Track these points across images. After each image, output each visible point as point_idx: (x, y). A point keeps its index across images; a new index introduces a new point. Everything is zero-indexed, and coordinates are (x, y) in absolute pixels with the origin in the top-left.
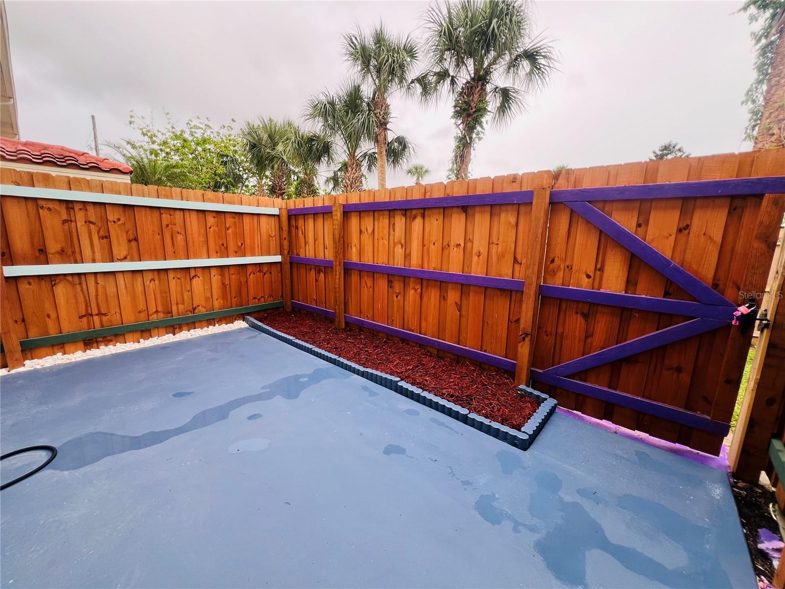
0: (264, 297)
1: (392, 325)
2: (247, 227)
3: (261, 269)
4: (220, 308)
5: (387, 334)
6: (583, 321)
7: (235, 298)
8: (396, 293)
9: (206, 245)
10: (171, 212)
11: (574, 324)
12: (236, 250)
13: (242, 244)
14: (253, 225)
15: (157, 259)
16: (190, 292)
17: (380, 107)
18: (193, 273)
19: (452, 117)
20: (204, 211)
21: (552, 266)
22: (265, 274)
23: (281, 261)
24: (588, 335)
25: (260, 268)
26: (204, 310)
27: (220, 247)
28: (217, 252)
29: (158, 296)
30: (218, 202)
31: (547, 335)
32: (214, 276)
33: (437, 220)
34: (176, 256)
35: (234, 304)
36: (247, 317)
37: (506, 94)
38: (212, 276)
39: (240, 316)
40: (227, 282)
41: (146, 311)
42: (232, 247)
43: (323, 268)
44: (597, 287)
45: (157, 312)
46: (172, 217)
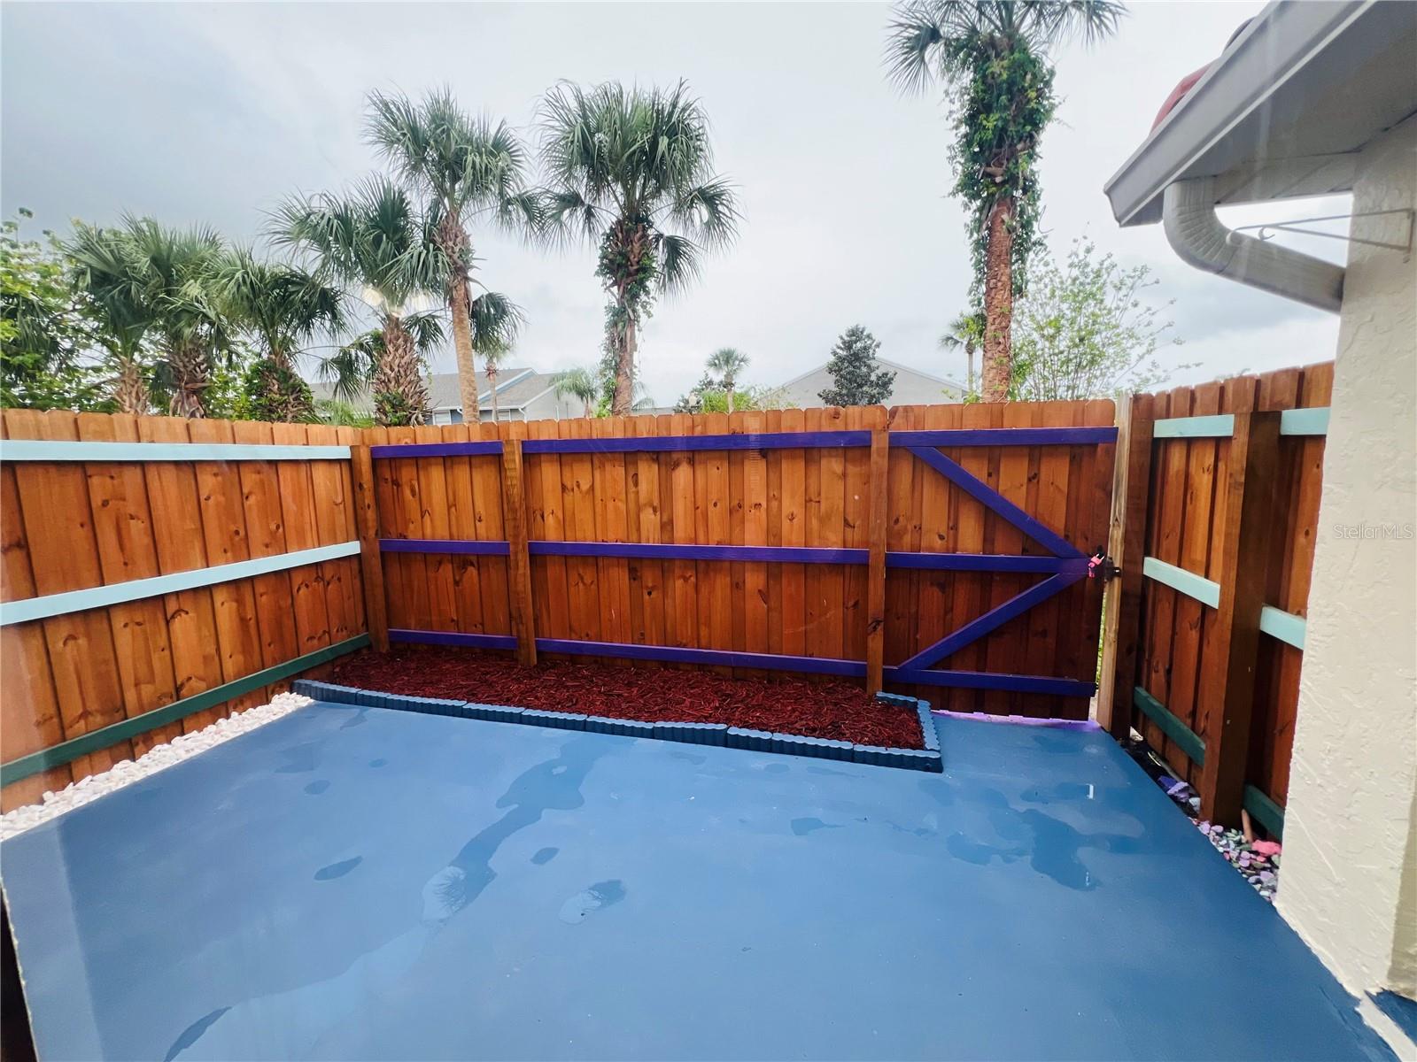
0: (329, 633)
1: (642, 639)
2: (287, 491)
3: (320, 575)
4: (238, 675)
5: (633, 659)
6: (940, 594)
7: (269, 645)
8: (647, 587)
9: (200, 538)
10: (114, 471)
11: (931, 598)
12: (267, 541)
13: (278, 527)
14: (299, 483)
15: (80, 586)
16: (167, 652)
17: (453, 237)
18: (172, 606)
19: (597, 273)
20: (193, 464)
21: (896, 527)
22: (328, 584)
23: (359, 552)
24: (949, 610)
25: (317, 573)
26: (203, 685)
27: (232, 540)
28: (225, 551)
29: (88, 674)
30: (221, 440)
31: (898, 618)
32: (223, 604)
33: (718, 468)
34: (129, 571)
35: (268, 658)
36: (297, 681)
37: (675, 248)
38: (218, 605)
39: (283, 683)
40: (250, 614)
41: (55, 720)
42: (257, 535)
43: (474, 559)
44: (951, 550)
45: (85, 714)
46: (115, 482)
